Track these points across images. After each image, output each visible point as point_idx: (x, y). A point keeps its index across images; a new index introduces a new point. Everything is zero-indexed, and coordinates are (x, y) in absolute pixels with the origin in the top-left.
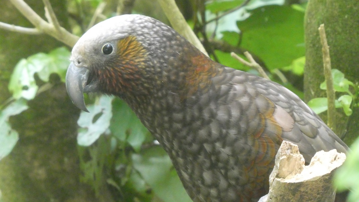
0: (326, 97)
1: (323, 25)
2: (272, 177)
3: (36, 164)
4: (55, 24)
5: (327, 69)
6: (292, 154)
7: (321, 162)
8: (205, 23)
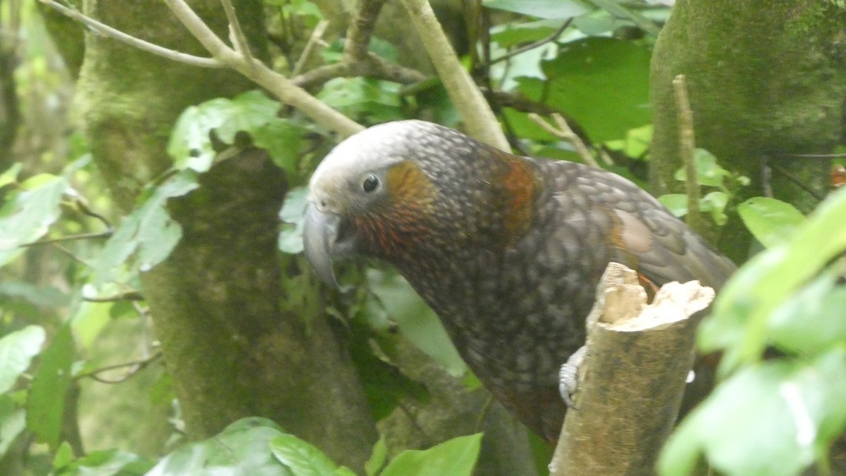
0: (684, 193)
1: (680, 76)
2: (591, 321)
3: (211, 276)
4: (244, 52)
5: (687, 149)
6: (624, 285)
7: (672, 301)
8: (489, 62)
